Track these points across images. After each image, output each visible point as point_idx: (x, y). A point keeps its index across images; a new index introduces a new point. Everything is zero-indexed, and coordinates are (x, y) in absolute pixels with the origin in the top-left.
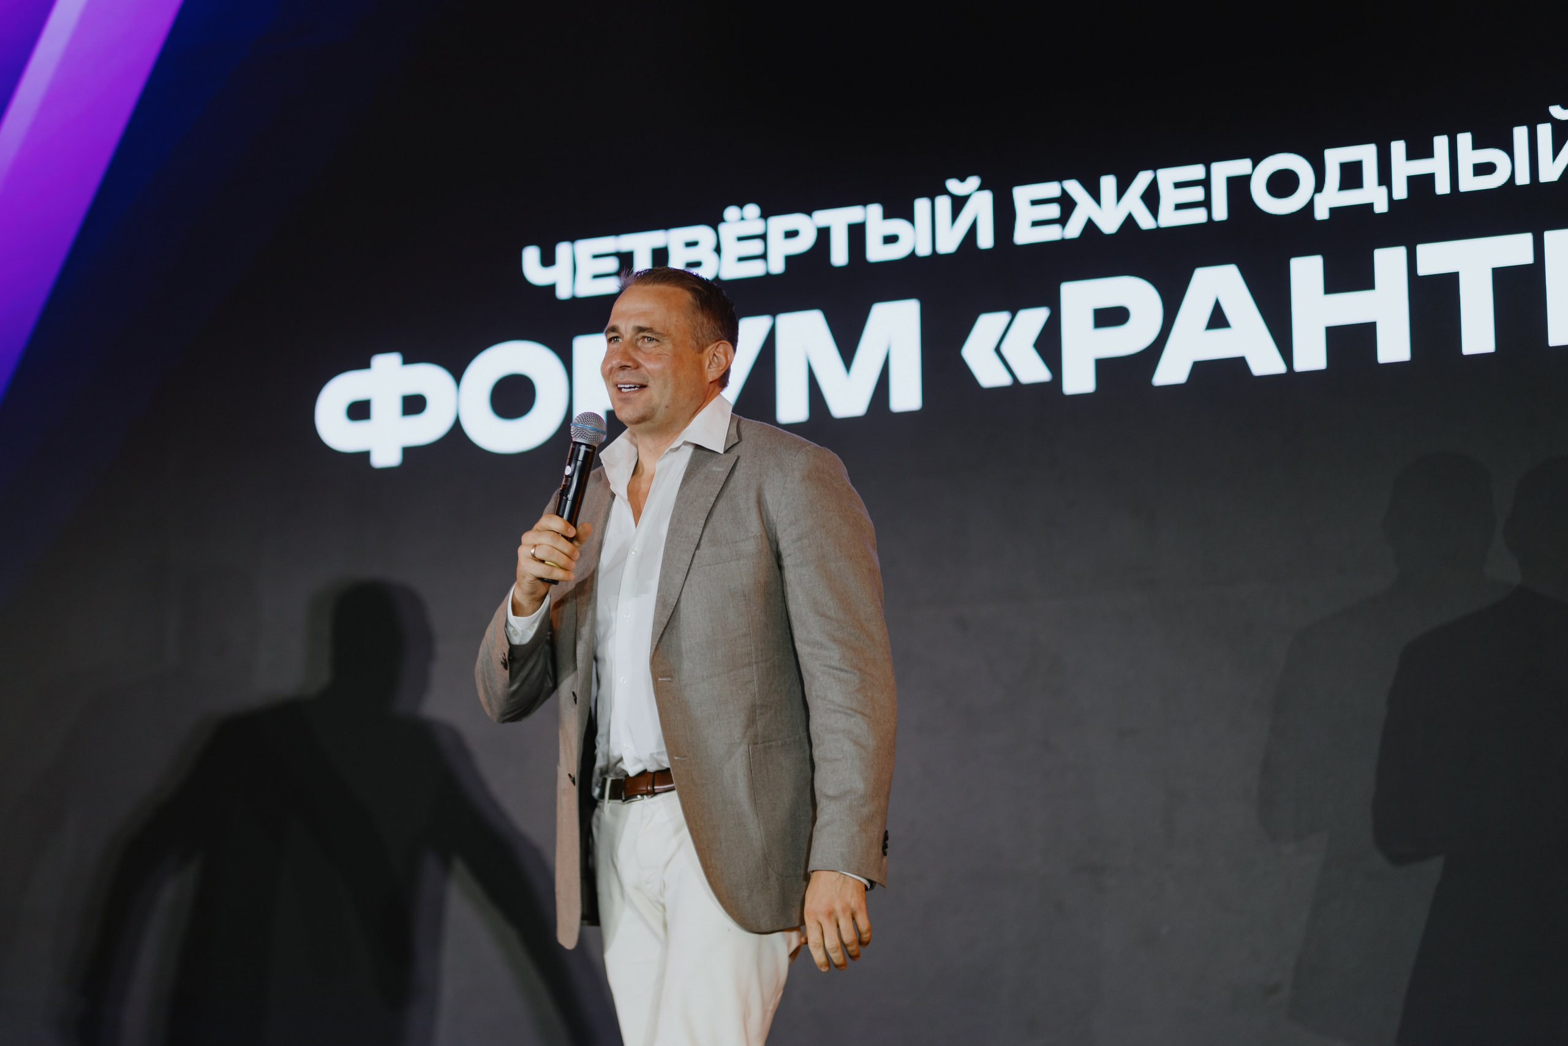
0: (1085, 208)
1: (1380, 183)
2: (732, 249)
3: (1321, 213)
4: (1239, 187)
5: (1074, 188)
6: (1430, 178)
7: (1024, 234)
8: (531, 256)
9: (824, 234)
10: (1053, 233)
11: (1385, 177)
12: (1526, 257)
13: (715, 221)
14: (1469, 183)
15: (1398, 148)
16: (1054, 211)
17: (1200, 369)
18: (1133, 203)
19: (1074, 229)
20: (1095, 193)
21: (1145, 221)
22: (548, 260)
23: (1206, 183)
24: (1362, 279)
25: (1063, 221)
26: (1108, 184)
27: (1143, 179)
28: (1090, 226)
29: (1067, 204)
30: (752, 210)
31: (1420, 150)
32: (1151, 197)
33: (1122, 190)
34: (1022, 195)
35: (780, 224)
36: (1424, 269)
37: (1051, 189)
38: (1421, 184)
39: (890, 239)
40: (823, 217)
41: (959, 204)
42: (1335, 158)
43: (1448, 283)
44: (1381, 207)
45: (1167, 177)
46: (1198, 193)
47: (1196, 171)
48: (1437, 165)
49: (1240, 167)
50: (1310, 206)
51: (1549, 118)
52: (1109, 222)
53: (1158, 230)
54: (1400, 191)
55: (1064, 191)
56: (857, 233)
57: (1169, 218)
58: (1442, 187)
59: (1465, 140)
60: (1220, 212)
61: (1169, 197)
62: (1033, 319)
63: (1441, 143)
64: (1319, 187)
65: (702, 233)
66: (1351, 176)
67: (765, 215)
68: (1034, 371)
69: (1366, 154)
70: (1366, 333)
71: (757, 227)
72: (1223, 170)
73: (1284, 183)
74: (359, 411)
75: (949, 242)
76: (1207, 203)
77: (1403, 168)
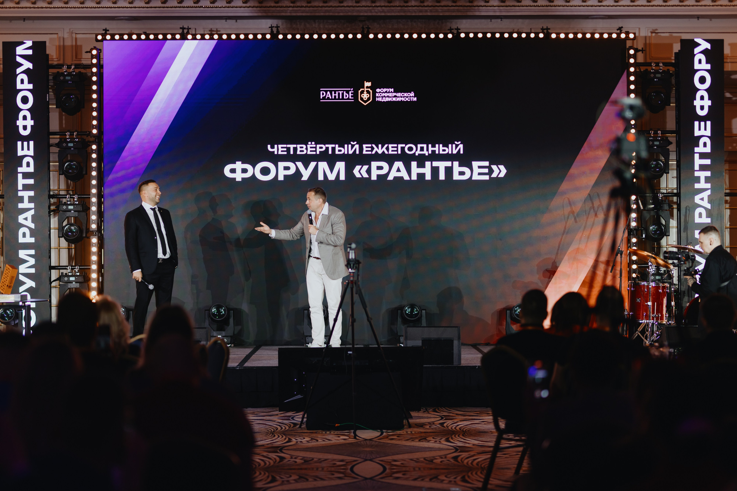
0: (376, 149)
1: (427, 151)
2: (309, 149)
3: (417, 154)
4: (403, 149)
5: (374, 145)
6: (435, 151)
7: (364, 152)
8: (269, 146)
9: (327, 149)
10: (370, 153)
11: (428, 150)
12: (450, 165)
13: (306, 144)
14: (441, 152)
15: (430, 146)
16: (370, 149)
17: (395, 178)
18: (384, 149)
19: (374, 152)
20: (378, 148)
21: (386, 152)
22: (273, 147)
23: (397, 147)
24: (423, 166)
25: (372, 151)
26: (380, 146)
27: (386, 145)
28: (376, 151)
29: (373, 149)
30: (313, 143)
31: (433, 146)
32: (387, 149)
33: (382, 148)
34: (364, 146)
35: (318, 146)
36: (433, 165)
37: (370, 145)
38: (433, 152)
39: (340, 151)
40: (327, 146)
41: (353, 146)
42: (419, 146)
43: (438, 168)
44: (427, 154)
45: (390, 146)
46: (396, 149)
47: (396, 145)
48: (436, 149)
49: (404, 145)
50: (415, 153)
51: (455, 144)
52: (380, 152)
53: (388, 154)
54: (430, 152)
55: (372, 145)
56: (334, 149)
57: (390, 152)
58: (437, 152)
59: (441, 145)
60: (399, 152)
61: (391, 149)
62: (365, 167)
63: (437, 145)
64: (417, 150)
65: (304, 146)
66: (422, 149)
67: (316, 144)
68: (366, 175)
69: (425, 146)
70: (424, 175)
71: (315, 146)
72: (400, 146)
73: (410, 149)
74: (233, 171)
75: (351, 152)
76: (397, 151)
77: (430, 149)
